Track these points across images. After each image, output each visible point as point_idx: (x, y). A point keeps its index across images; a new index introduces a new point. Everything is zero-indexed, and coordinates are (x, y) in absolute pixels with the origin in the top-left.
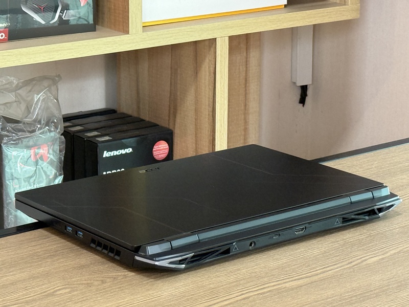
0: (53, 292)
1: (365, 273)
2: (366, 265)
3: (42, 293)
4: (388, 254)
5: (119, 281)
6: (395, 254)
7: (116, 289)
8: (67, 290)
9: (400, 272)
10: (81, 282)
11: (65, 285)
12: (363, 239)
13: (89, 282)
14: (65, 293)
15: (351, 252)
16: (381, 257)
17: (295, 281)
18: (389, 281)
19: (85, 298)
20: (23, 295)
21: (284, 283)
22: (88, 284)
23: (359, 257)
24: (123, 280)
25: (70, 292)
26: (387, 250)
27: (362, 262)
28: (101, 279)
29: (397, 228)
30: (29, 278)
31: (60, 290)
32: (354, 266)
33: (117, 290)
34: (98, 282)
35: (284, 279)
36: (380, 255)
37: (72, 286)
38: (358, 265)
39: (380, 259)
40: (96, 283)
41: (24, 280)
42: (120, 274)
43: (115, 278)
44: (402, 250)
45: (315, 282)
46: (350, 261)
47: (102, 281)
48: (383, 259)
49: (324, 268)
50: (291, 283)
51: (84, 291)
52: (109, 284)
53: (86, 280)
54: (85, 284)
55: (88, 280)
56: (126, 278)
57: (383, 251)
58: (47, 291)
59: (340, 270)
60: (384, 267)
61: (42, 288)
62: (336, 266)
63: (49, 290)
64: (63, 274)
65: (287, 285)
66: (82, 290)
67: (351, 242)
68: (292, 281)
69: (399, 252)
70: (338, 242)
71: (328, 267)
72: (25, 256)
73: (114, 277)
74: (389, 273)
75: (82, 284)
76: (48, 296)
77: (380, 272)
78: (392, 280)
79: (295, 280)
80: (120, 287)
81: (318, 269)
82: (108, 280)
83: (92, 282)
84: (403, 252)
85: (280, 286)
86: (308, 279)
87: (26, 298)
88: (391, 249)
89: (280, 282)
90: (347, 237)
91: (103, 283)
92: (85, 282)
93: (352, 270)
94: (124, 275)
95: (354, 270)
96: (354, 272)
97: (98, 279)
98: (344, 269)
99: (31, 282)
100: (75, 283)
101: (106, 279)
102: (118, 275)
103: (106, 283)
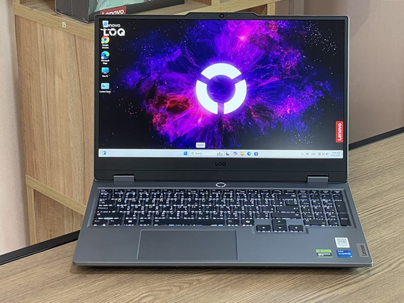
0: (139, 300)
5: (194, 287)
7: (192, 296)
8: (151, 298)
10: (163, 288)
11: (148, 292)
12: (397, 237)
13: (169, 288)
15: (389, 253)
17: (344, 288)
21: (336, 290)
22: (168, 290)
23: (396, 259)
24: (198, 286)
25: (153, 301)
27: (400, 264)
30: (118, 284)
31: (144, 297)
32: (394, 269)
33: (193, 298)
34: (176, 288)
35: (335, 285)
37: (156, 293)
38: (397, 268)
40: (175, 289)
41: (114, 285)
42: (194, 278)
43: (190, 284)
45: (362, 288)
46: (389, 263)
47: (180, 286)
50: (342, 289)
51: (164, 299)
52: (186, 290)
53: (166, 286)
54: (165, 290)
56: (200, 283)
58: (134, 299)
59: (383, 274)
61: (129, 296)
63: (135, 298)
64: (146, 278)
66: (163, 297)
67: (387, 240)
68: (342, 287)
70: (376, 240)
75: (163, 290)
80: (196, 295)
82: (185, 286)
83: (171, 288)
85: (333, 293)
86: (355, 285)
89: (332, 289)
90: (383, 234)
91: (181, 289)
92: (166, 288)
93: (392, 274)
94: (199, 280)
95: (394, 274)
96: (394, 276)
97: (176, 284)
98: (386, 272)
99: (119, 288)
100: (157, 289)
101: (183, 284)
102: (193, 280)
103: (183, 289)
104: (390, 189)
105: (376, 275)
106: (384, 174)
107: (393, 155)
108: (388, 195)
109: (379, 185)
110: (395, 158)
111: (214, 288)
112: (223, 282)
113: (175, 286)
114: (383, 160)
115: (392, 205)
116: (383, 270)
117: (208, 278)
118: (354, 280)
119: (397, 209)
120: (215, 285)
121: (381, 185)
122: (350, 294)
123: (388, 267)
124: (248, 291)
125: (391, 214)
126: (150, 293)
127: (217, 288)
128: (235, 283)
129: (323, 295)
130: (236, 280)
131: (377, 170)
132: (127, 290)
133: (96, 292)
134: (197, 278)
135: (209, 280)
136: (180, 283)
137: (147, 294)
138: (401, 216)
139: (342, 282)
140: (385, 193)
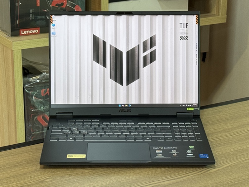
0: (44, 180)
1: (206, 179)
2: (208, 173)
3: (37, 180)
4: (222, 168)
5: (78, 175)
6: (226, 167)
7: (75, 180)
8: (51, 179)
9: (225, 179)
11: (50, 176)
14: (49, 181)
18: (217, 184)
19: (58, 185)
20: (28, 181)
21: (162, 182)
24: (80, 175)
25: (51, 181)
29: (232, 151)
30: (34, 171)
31: (47, 179)
32: (202, 173)
35: (163, 180)
37: (54, 177)
38: (204, 173)
40: (67, 176)
41: (32, 172)
42: (80, 171)
44: (230, 165)
45: (178, 182)
46: (201, 170)
47: (70, 174)
48: (219, 170)
49: (186, 174)
52: (73, 177)
53: (62, 174)
54: (60, 176)
56: (83, 174)
58: (41, 179)
59: (194, 176)
60: (217, 175)
61: (38, 177)
62: (192, 173)
65: (163, 183)
66: (58, 179)
68: (166, 181)
69: (228, 167)
71: (188, 173)
72: (37, 157)
74: (219, 179)
76: (39, 182)
77: (215, 178)
78: (219, 184)
79: (168, 180)
80: (77, 179)
81: (182, 174)
82: (73, 174)
83: (65, 175)
85: (159, 184)
86: (175, 180)
87: (29, 183)
88: (225, 164)
89: (159, 181)
91: (70, 176)
92: (61, 175)
93: (200, 176)
94: (82, 172)
95: (201, 176)
96: (200, 177)
97: (68, 173)
98: (196, 175)
99: (35, 173)
100: (56, 175)
101: (72, 174)
102: (79, 172)
103: (71, 176)
104: (220, 131)
105: (189, 176)
106: (221, 123)
107: (231, 113)
108: (217, 134)
109: (214, 129)
110: (231, 115)
111: (90, 177)
112: (96, 174)
113: (68, 174)
114: (223, 115)
116: (195, 174)
117: (89, 171)
118: (176, 177)
119: (219, 142)
120: (91, 175)
121: (216, 129)
122: (170, 185)
123: (198, 172)
124: (109, 179)
125: (215, 144)
126: (51, 177)
127: (92, 177)
128: (103, 175)
129: (153, 184)
130: (105, 173)
131: (217, 121)
132: (38, 175)
133: (21, 174)
134: (82, 171)
135: (88, 172)
136: (71, 173)
137: (49, 177)
138: (219, 146)
139: (167, 178)
140: (216, 133)
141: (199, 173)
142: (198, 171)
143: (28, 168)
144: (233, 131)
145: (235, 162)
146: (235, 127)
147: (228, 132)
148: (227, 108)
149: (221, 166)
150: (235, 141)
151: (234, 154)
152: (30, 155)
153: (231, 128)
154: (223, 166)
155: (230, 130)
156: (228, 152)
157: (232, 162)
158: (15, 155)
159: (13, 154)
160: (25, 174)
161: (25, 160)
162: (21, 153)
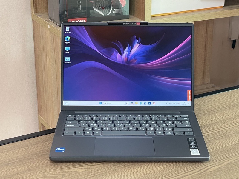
2: (209, 172)
4: (223, 165)
5: (72, 176)
6: (227, 165)
10: (52, 175)
16: (218, 167)
22: (55, 177)
26: (223, 162)
27: (207, 170)
28: (63, 174)
30: (26, 171)
36: (218, 165)
38: (205, 172)
39: (218, 168)
40: (59, 177)
41: (23, 172)
43: (70, 174)
44: (231, 162)
48: (219, 168)
49: (185, 173)
53: (54, 174)
55: (56, 174)
57: (221, 162)
59: (194, 175)
60: (219, 174)
62: (192, 172)
64: (45, 169)
69: (229, 164)
73: (71, 172)
75: (52, 177)
81: (182, 173)
82: (67, 175)
83: (57, 176)
84: (232, 164)
88: (226, 161)
93: (200, 176)
94: (76, 172)
98: (196, 174)
99: (26, 174)
101: (65, 174)
103: (64, 177)
104: (217, 122)
106: (217, 113)
107: (226, 102)
108: (215, 126)
110: (226, 104)
113: (60, 175)
114: (218, 105)
115: (215, 132)
119: (217, 135)
121: (213, 119)
125: (213, 137)
131: (213, 110)
138: (218, 140)
140: (213, 125)
141: (200, 172)
142: (197, 170)
143: (19, 167)
144: (230, 122)
145: (236, 159)
146: (231, 117)
147: (225, 123)
148: (221, 96)
149: (222, 162)
150: (233, 133)
151: (233, 149)
152: (24, 152)
153: (228, 119)
154: (224, 162)
155: (227, 121)
156: (228, 146)
157: (233, 159)
158: (8, 151)
159: (5, 151)
160: (15, 174)
161: (17, 157)
162: (14, 149)
